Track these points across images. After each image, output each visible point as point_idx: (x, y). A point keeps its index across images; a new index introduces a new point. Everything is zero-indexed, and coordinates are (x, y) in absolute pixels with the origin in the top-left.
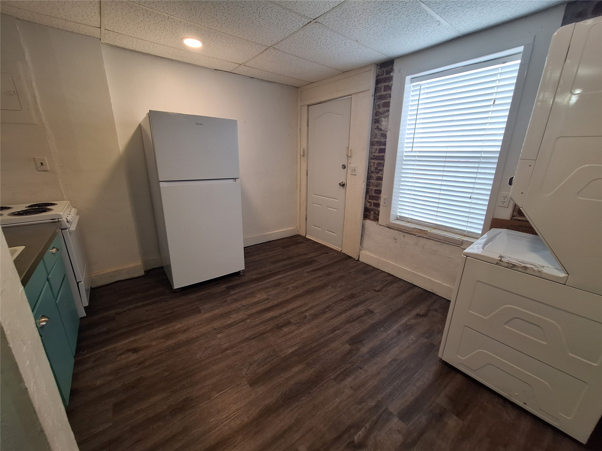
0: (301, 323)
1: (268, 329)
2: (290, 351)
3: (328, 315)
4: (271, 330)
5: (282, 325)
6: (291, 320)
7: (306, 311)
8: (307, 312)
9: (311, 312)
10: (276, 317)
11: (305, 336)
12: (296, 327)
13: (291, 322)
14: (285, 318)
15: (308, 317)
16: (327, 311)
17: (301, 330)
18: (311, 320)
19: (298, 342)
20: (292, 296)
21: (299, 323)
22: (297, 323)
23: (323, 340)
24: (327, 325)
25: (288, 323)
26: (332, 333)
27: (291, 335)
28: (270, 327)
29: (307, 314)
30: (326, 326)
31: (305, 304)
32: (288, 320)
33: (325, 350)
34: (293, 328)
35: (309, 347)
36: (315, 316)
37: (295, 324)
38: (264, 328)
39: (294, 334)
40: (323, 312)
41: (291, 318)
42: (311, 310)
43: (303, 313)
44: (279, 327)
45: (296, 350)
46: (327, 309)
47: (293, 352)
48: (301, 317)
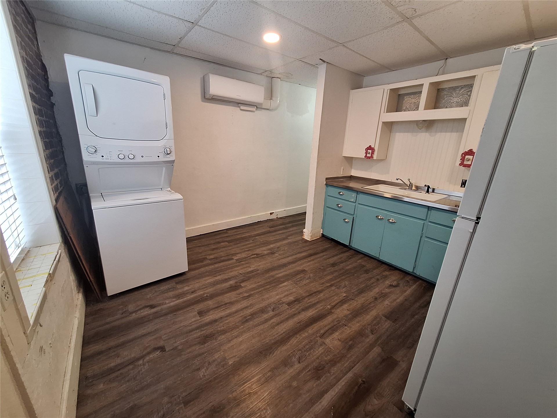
0: (277, 304)
1: (307, 299)
2: (285, 284)
3: (250, 311)
4: (304, 298)
5: (296, 303)
6: (288, 307)
7: (272, 318)
8: (271, 316)
9: (266, 316)
10: (303, 310)
11: (274, 293)
12: (282, 300)
13: (288, 305)
14: (293, 310)
15: (271, 309)
16: (249, 316)
17: (278, 297)
18: (268, 306)
19: (280, 289)
20: (291, 342)
21: (280, 304)
22: (282, 304)
23: (260, 290)
24: (253, 301)
25: (290, 304)
26: (251, 294)
27: (286, 293)
28: (305, 300)
29: (271, 313)
30: (255, 300)
31: (273, 327)
32: (290, 307)
33: (260, 284)
34: (285, 300)
35: (272, 285)
36: (263, 311)
37: (283, 303)
38: (311, 300)
39: (284, 295)
40: (253, 315)
41: (288, 309)
42: (267, 318)
43: (276, 315)
44: (297, 300)
45: (281, 284)
46: (249, 319)
47: (284, 283)
48: (277, 310)
